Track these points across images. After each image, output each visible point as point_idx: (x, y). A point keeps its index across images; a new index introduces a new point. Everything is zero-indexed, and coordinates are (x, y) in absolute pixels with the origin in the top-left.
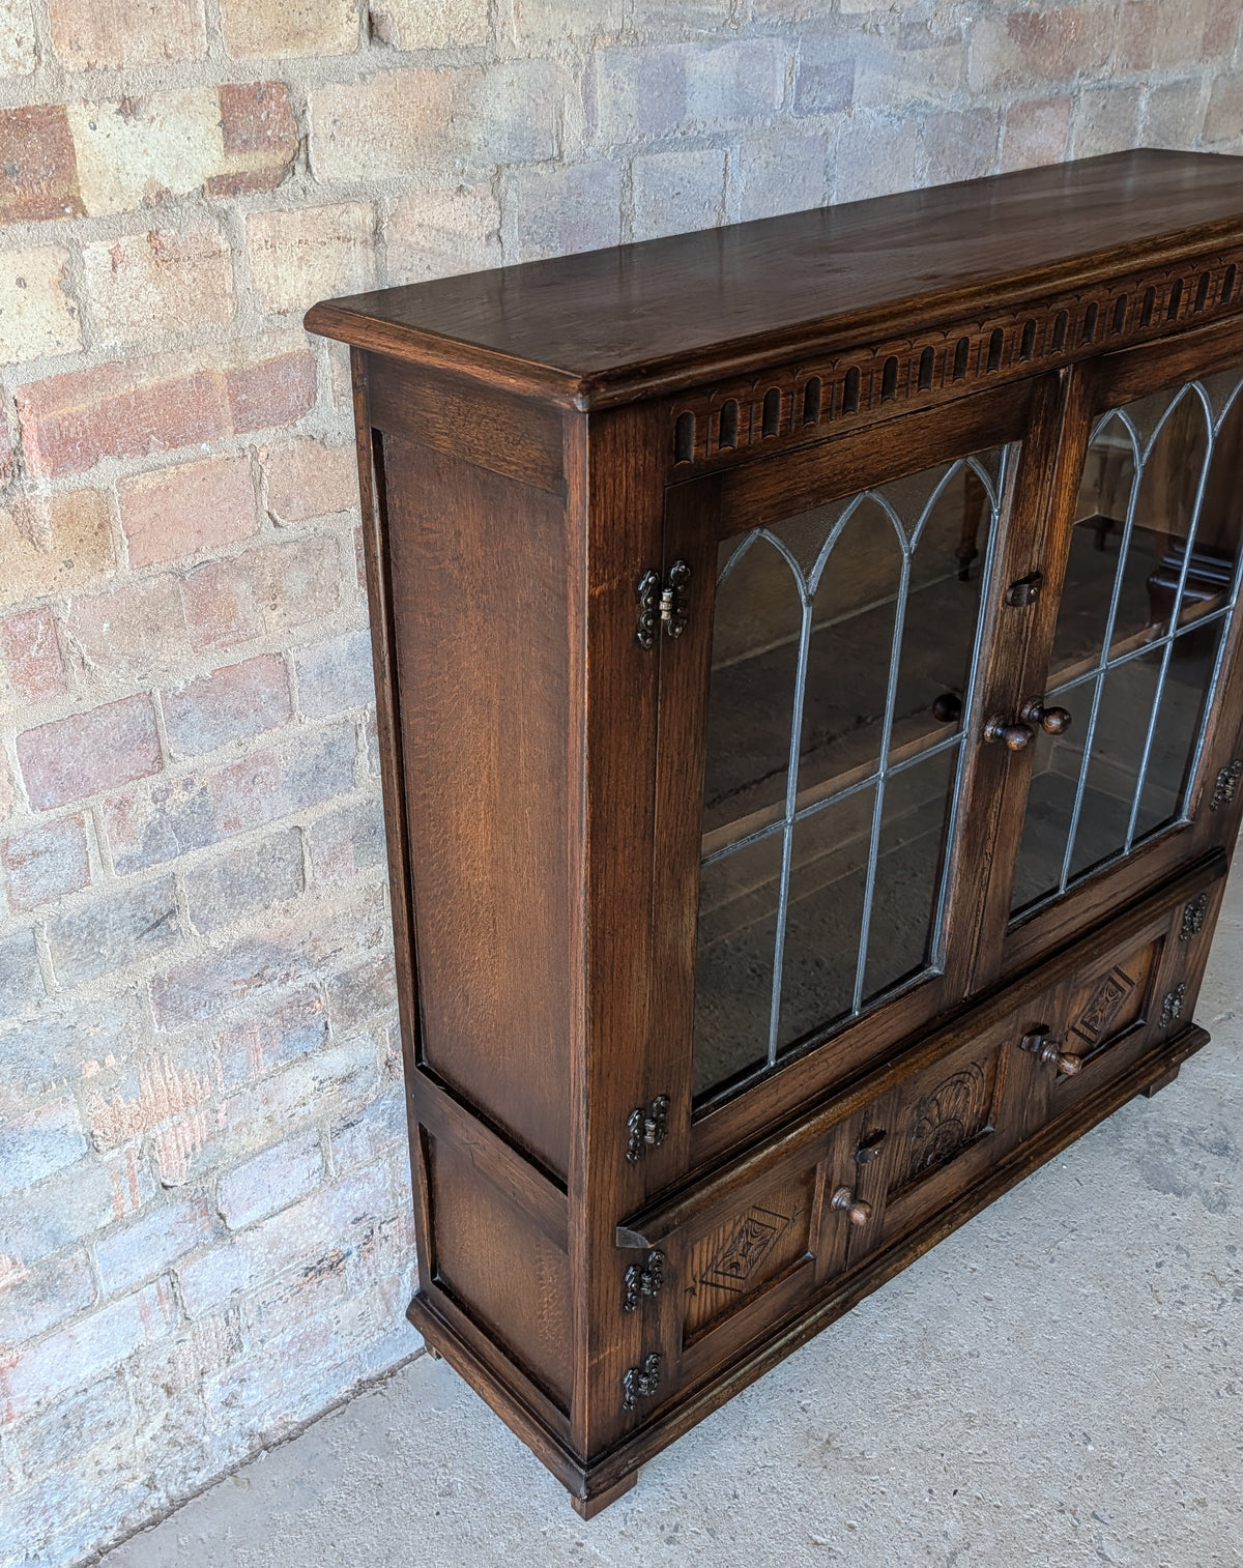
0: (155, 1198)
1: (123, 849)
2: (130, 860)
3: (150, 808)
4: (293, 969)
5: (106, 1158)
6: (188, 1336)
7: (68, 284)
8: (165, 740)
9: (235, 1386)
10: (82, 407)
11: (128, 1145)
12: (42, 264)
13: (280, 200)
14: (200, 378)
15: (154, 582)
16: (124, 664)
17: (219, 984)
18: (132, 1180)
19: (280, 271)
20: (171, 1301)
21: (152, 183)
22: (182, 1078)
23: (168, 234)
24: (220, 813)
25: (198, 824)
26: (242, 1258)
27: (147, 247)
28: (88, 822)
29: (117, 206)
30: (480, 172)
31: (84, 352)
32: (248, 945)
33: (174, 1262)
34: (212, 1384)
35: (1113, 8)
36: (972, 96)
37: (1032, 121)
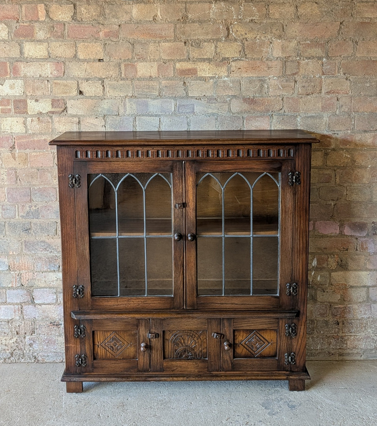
0: (20, 286)
1: (22, 214)
2: (23, 216)
3: (28, 208)
4: (53, 251)
5: (12, 273)
6: (23, 322)
7: (25, 123)
8: (32, 197)
9: (32, 342)
10: (24, 141)
11: (16, 272)
12: (21, 120)
13: (61, 116)
14: (45, 140)
15: (33, 170)
16: (26, 182)
17: (37, 247)
18: (16, 280)
19: (60, 126)
20: (21, 312)
21: (39, 111)
22: (27, 263)
23: (41, 118)
24: (41, 214)
25: (36, 214)
26: (37, 311)
27: (37, 120)
28: (17, 207)
29: (33, 113)
30: (100, 116)
31: (26, 133)
32: (44, 242)
33: (22, 303)
34: (27, 338)
35: (281, 99)
36: (233, 113)
37: (255, 120)
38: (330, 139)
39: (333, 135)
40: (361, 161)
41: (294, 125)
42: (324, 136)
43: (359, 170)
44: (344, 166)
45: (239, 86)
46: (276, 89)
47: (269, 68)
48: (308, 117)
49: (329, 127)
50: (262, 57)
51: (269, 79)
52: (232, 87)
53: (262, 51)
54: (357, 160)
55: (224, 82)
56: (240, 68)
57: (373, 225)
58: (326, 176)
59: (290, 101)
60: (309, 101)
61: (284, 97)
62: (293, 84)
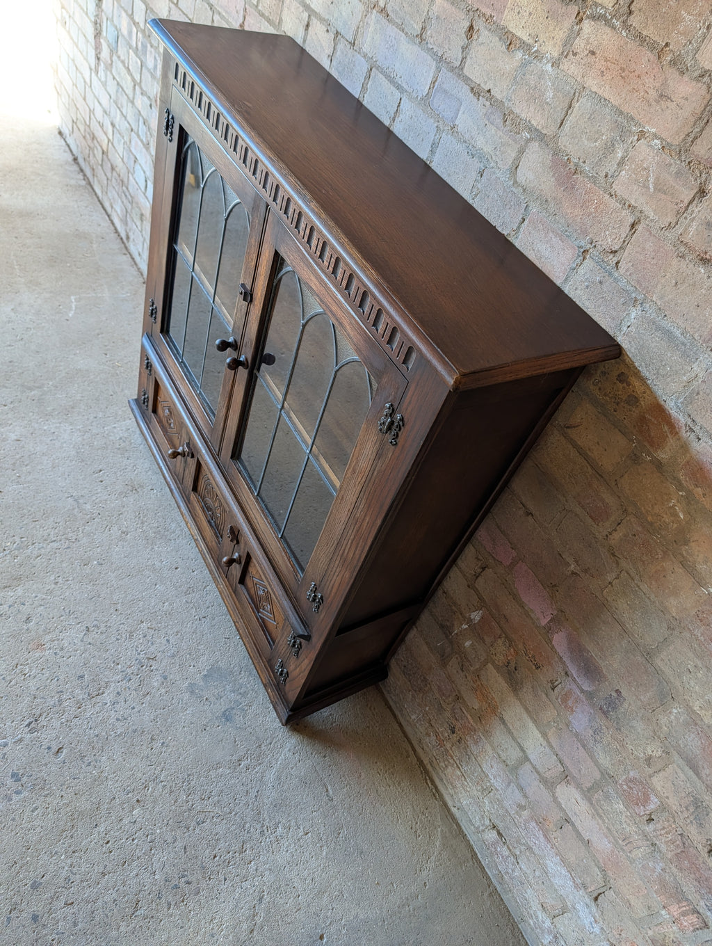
30: (332, 29)
35: (631, 220)
36: (515, 182)
37: (546, 237)
38: (671, 432)
39: (683, 430)
40: (701, 556)
41: (614, 319)
42: (659, 410)
43: (680, 571)
44: (651, 524)
45: (564, 113)
46: (637, 181)
47: (661, 96)
48: (658, 328)
49: (689, 400)
50: (667, 45)
51: (642, 135)
52: (547, 103)
53: (676, 21)
54: (693, 544)
55: (541, 75)
56: (593, 53)
57: (614, 694)
58: (600, 504)
59: (647, 246)
60: (694, 285)
61: (642, 221)
62: (687, 195)
